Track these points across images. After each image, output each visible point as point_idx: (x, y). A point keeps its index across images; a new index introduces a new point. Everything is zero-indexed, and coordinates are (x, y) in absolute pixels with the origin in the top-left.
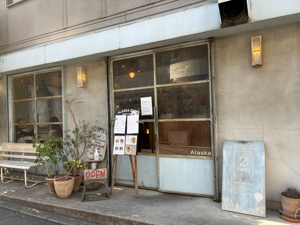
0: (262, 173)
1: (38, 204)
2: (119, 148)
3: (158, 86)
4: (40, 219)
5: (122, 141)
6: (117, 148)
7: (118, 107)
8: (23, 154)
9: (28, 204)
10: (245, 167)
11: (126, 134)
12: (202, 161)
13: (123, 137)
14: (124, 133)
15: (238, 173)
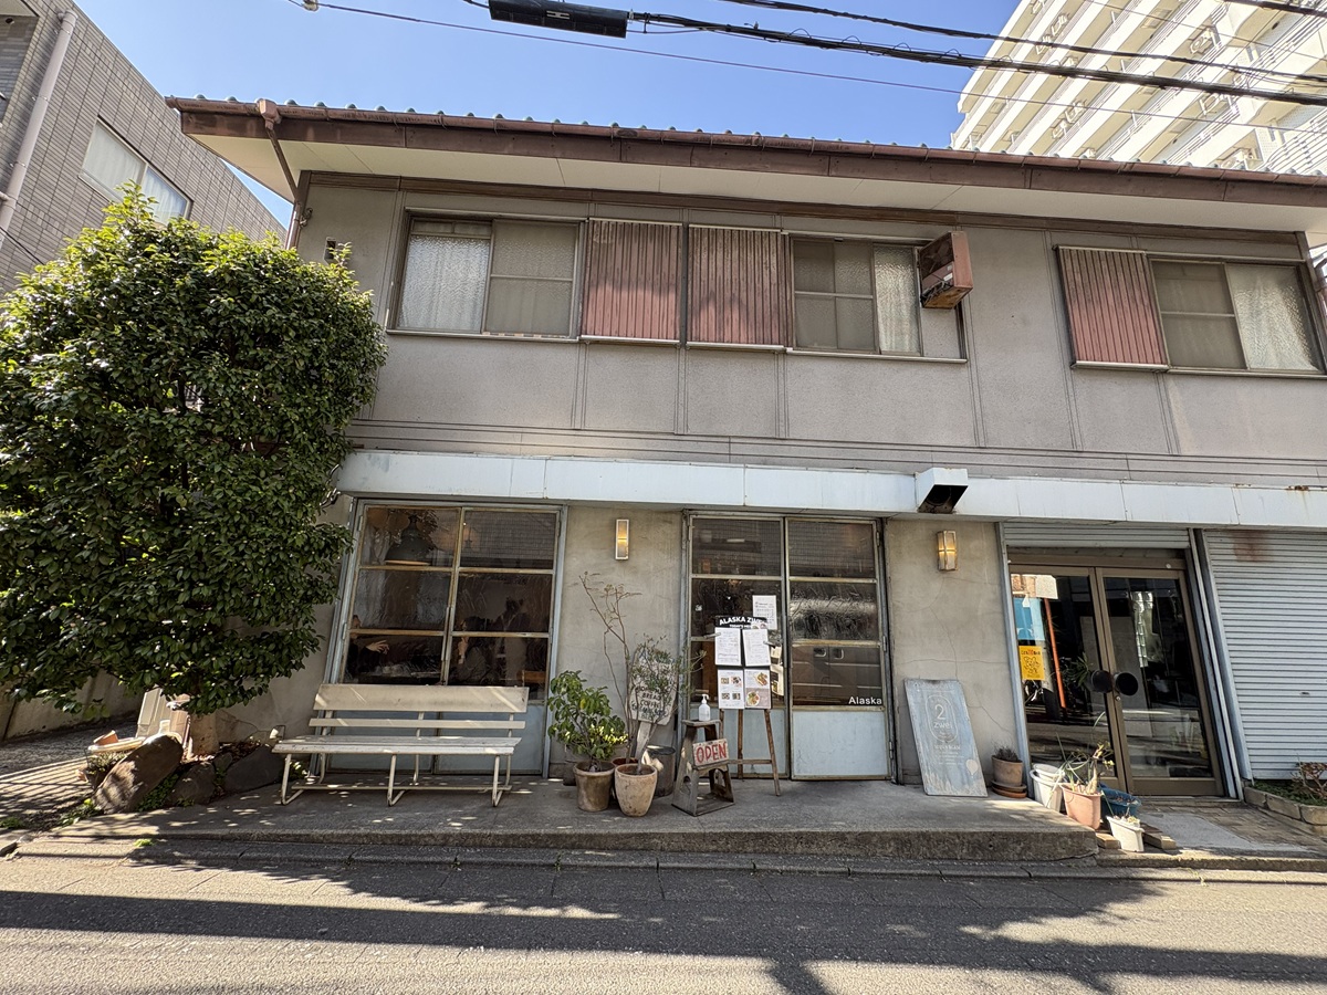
0: (968, 729)
1: (601, 835)
2: (731, 696)
3: (793, 578)
4: (638, 867)
5: (736, 680)
6: (726, 696)
7: (700, 609)
8: (421, 717)
9: (565, 841)
10: (945, 721)
11: (743, 667)
12: (867, 715)
13: (739, 673)
14: (739, 664)
15: (937, 731)
